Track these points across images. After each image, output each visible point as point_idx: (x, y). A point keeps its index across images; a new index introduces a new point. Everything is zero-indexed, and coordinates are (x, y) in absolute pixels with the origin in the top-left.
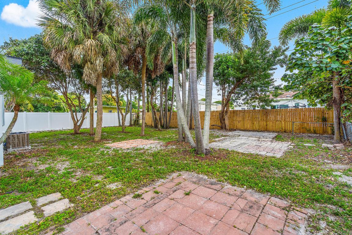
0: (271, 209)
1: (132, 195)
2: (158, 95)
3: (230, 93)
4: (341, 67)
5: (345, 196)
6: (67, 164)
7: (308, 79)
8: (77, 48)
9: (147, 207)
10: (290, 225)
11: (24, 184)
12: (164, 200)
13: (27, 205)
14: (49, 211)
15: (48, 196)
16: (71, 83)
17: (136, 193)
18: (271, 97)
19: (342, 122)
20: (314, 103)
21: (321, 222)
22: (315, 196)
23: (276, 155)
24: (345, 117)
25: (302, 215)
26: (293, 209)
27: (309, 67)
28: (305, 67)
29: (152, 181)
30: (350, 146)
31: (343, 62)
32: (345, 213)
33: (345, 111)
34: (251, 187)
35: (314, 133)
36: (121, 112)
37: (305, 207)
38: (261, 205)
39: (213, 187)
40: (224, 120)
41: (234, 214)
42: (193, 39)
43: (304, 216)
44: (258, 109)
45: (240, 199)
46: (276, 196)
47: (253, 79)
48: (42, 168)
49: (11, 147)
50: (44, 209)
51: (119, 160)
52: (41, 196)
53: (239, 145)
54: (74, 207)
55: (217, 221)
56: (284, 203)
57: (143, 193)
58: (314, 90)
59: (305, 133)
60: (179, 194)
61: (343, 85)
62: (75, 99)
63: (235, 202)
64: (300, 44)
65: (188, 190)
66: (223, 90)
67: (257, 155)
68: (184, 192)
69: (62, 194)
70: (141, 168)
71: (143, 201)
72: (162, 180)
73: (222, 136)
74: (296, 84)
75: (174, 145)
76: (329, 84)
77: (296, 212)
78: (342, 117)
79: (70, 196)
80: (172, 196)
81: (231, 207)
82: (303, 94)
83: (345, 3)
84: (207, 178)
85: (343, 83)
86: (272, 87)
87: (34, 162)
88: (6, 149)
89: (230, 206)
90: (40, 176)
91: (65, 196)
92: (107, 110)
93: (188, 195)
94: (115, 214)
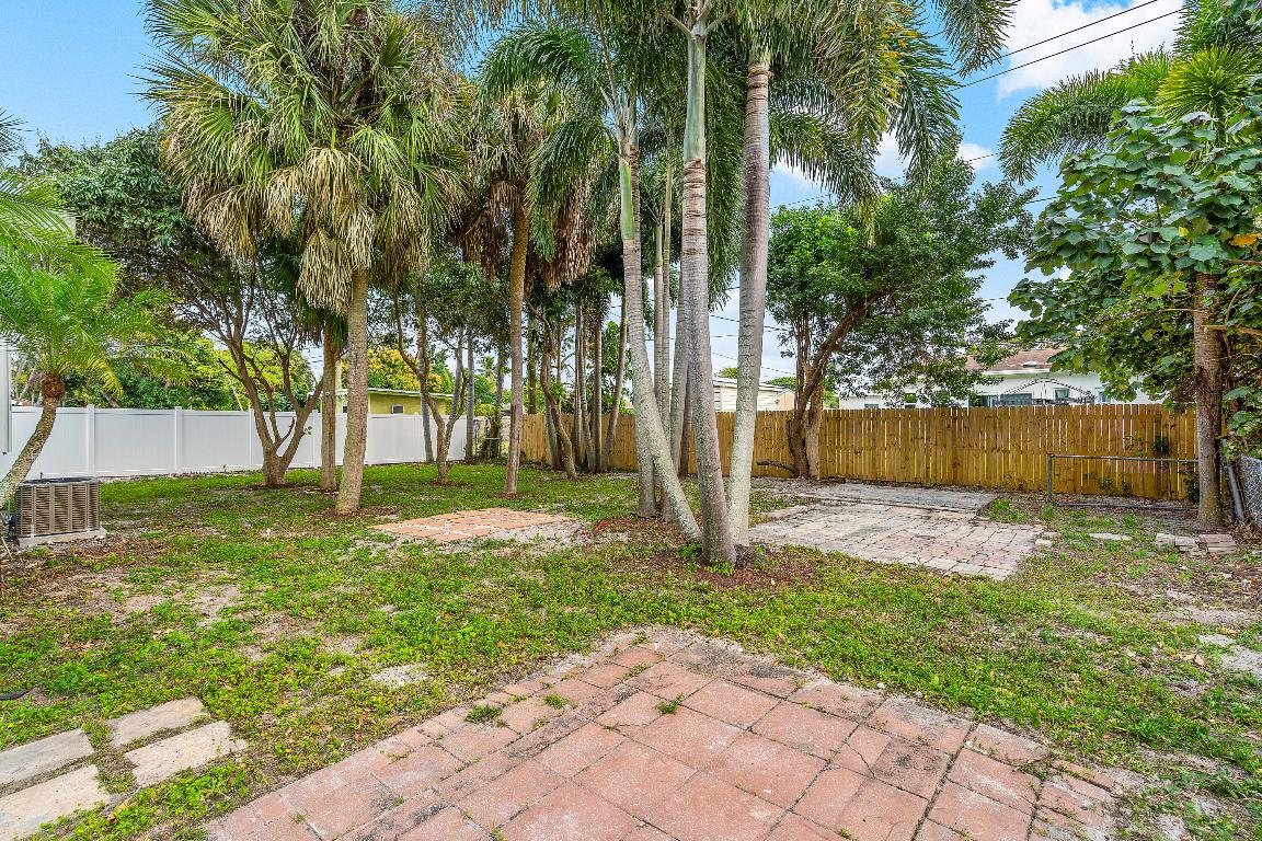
0: (978, 767)
1: (465, 712)
2: (568, 354)
3: (824, 347)
4: (1224, 256)
5: (1247, 724)
6: (231, 595)
7: (1106, 302)
8: (280, 181)
9: (519, 754)
10: (1051, 829)
11: (70, 664)
12: (583, 731)
13: (76, 743)
14: (154, 765)
15: (155, 709)
16: (257, 307)
17: (481, 704)
18: (972, 365)
19: (1228, 456)
20: (1123, 387)
21: (1166, 819)
22: (1137, 722)
23: (990, 571)
24: (1240, 438)
25: (1092, 794)
26: (1061, 770)
27: (1111, 255)
28: (1095, 256)
29: (541, 659)
30: (1256, 541)
31: (1231, 239)
32: (1252, 788)
33: (1238, 416)
34: (901, 687)
35: (1124, 496)
36: (435, 414)
37: (1102, 764)
38: (941, 754)
39: (766, 683)
40: (804, 443)
41: (842, 786)
42: (696, 148)
43: (1103, 795)
44: (925, 406)
45: (863, 732)
46: (995, 720)
47: (909, 301)
48: (139, 610)
49: (33, 530)
50: (135, 761)
51: (423, 581)
52: (129, 711)
53: (856, 534)
54: (248, 752)
55: (779, 812)
56: (1027, 748)
57: (504, 705)
58: (1126, 341)
59: (1091, 495)
60: (638, 710)
61: (1231, 323)
62: (269, 363)
63: (845, 742)
64: (1080, 172)
65: (670, 695)
66: (799, 337)
67: (923, 569)
68: (657, 702)
69: (206, 704)
70: (501, 612)
71: (505, 735)
72: (578, 658)
73: (796, 500)
74: (1062, 319)
75: (623, 532)
76: (1182, 320)
77: (1071, 779)
78: (1227, 438)
79: (237, 710)
80: (612, 717)
81: (829, 762)
82: (1085, 353)
83: (1239, 32)
84: (741, 650)
85: (1231, 317)
86: (973, 328)
87: (115, 583)
88: (15, 538)
89: (829, 755)
90: (130, 637)
91: (218, 712)
92: (386, 405)
93: (671, 712)
94: (400, 782)
